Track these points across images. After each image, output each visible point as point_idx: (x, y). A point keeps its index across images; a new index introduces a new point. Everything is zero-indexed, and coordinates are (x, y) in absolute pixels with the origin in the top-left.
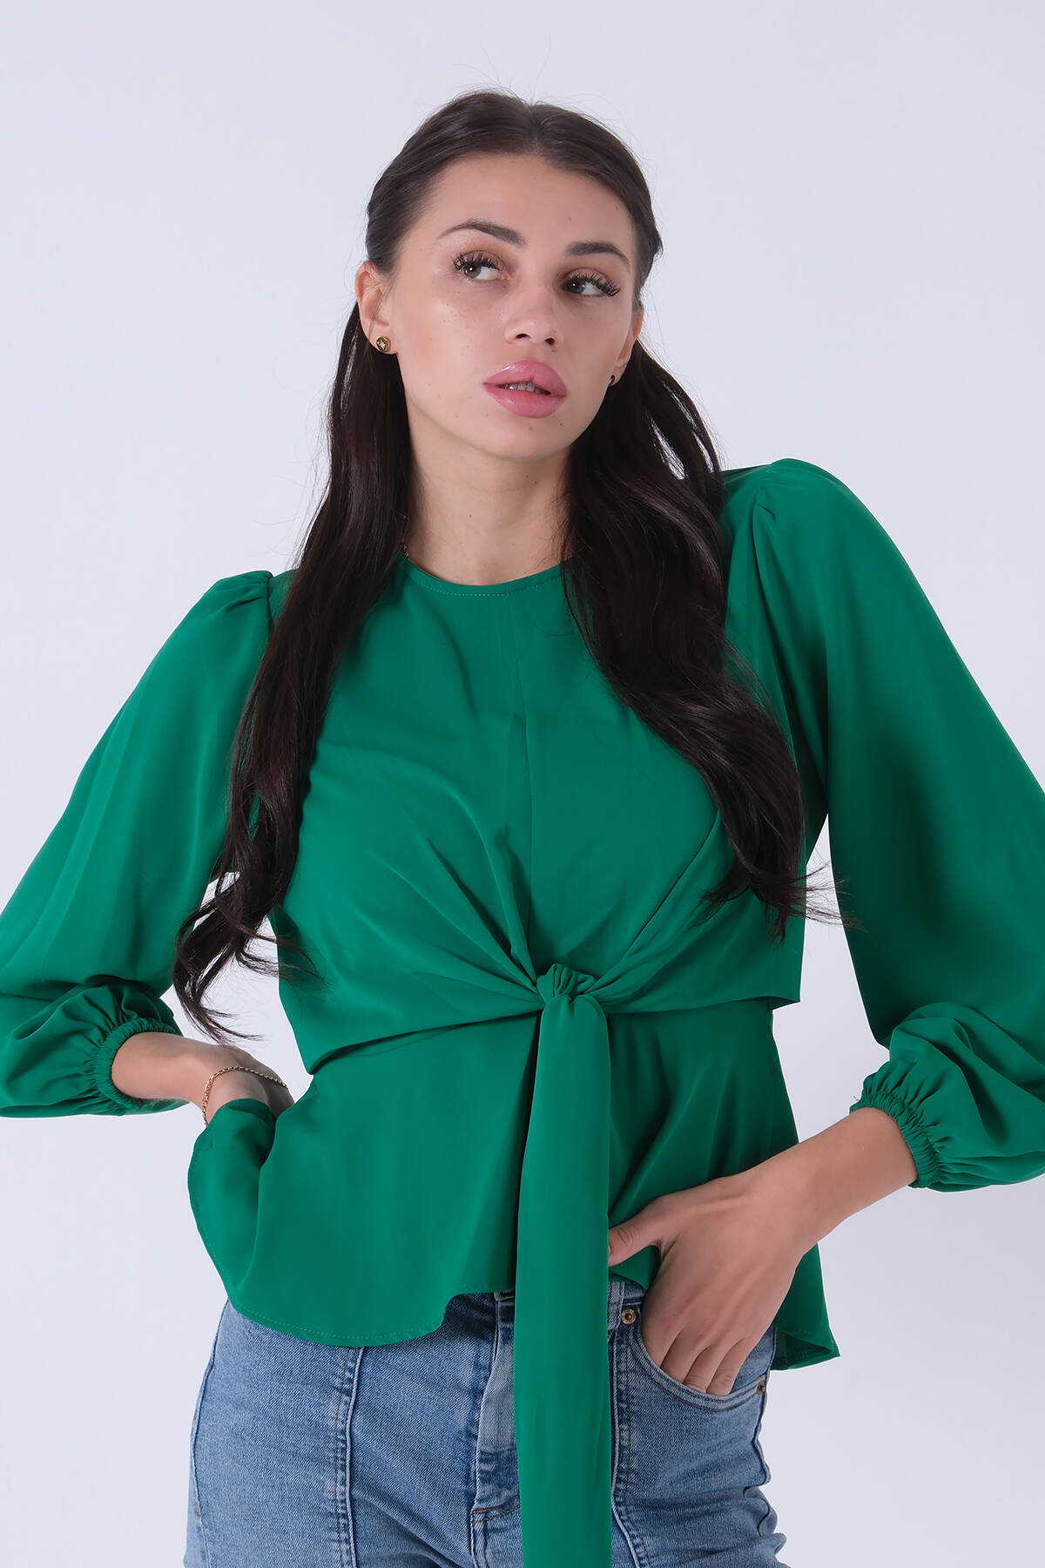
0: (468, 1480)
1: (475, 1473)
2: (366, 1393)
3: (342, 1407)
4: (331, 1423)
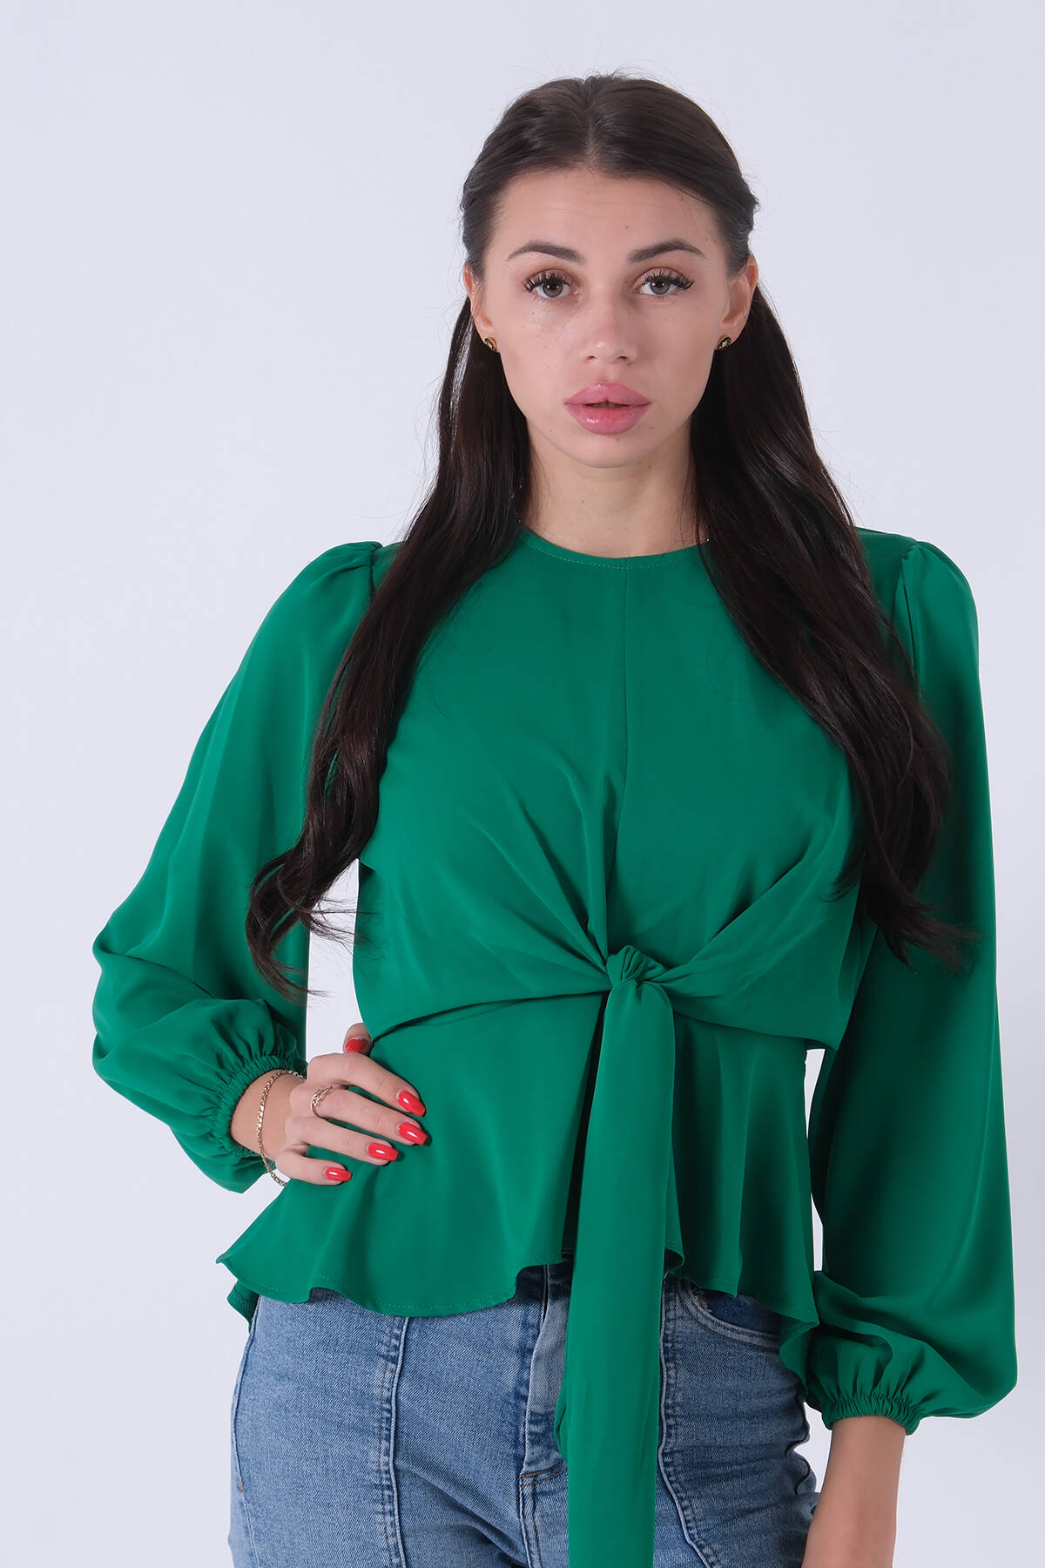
0: (516, 1443)
1: (524, 1435)
2: (412, 1359)
3: (388, 1375)
4: (377, 1391)
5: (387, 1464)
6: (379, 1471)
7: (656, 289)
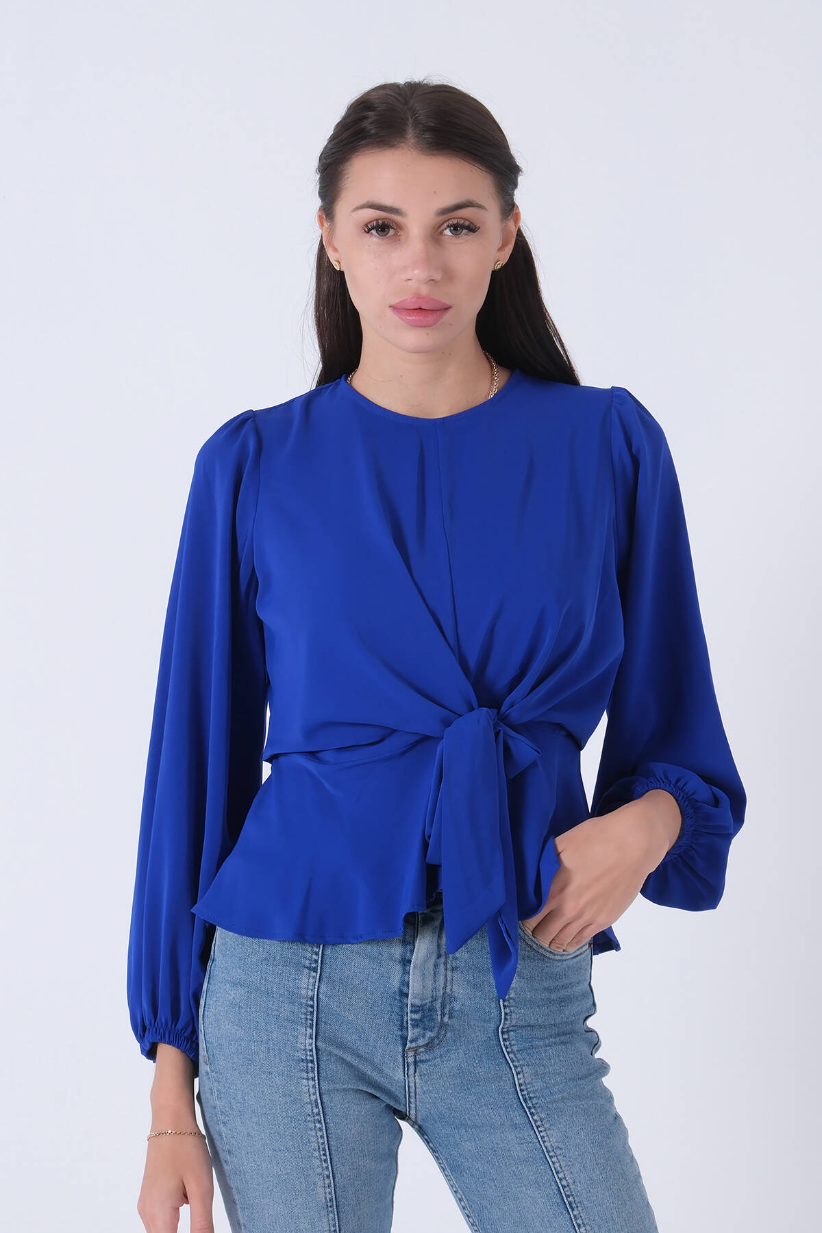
5: (311, 1044)
6: (305, 1050)
7: (454, 232)
